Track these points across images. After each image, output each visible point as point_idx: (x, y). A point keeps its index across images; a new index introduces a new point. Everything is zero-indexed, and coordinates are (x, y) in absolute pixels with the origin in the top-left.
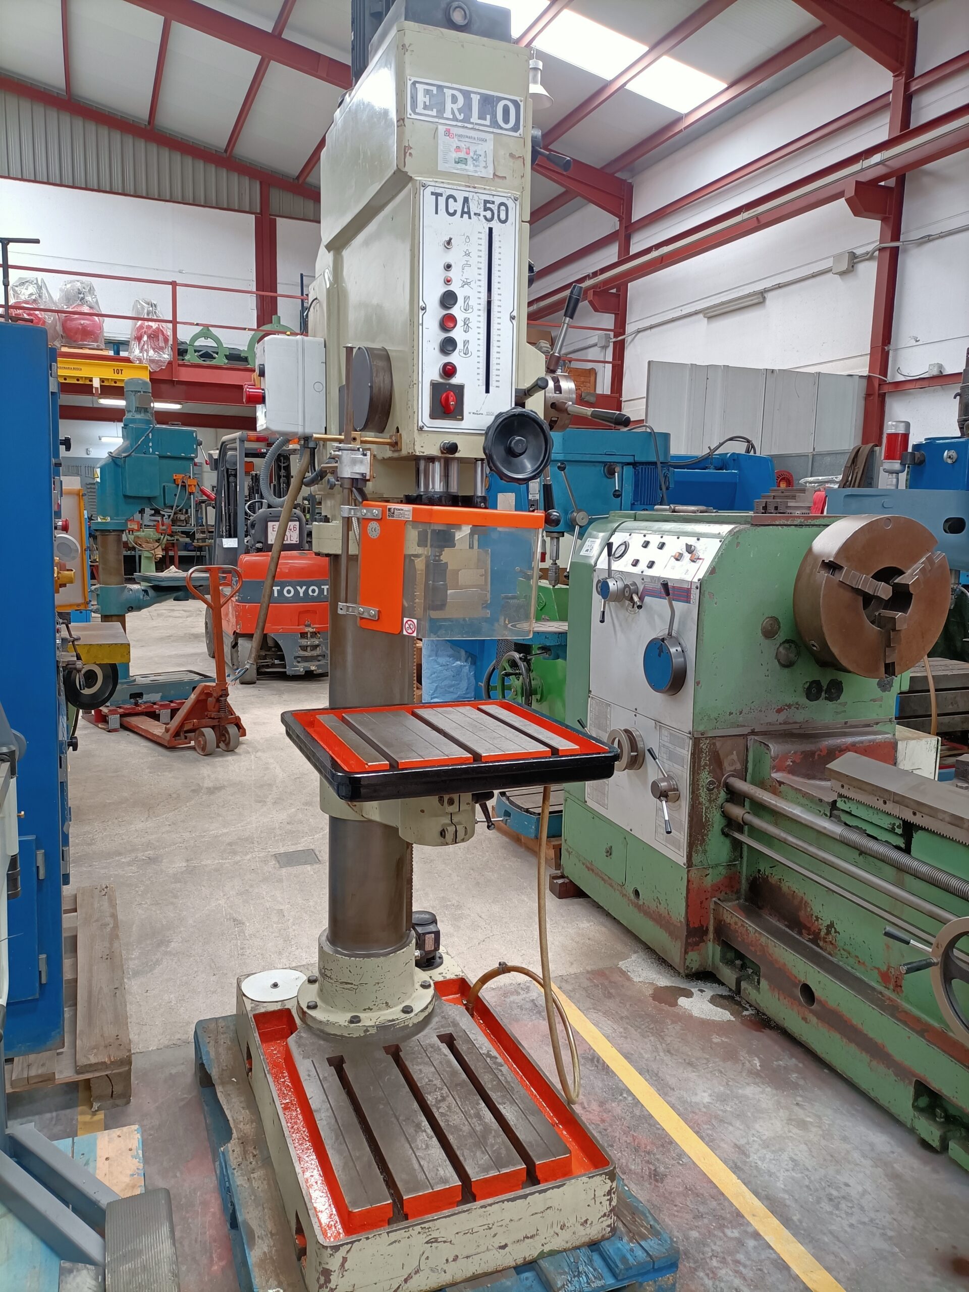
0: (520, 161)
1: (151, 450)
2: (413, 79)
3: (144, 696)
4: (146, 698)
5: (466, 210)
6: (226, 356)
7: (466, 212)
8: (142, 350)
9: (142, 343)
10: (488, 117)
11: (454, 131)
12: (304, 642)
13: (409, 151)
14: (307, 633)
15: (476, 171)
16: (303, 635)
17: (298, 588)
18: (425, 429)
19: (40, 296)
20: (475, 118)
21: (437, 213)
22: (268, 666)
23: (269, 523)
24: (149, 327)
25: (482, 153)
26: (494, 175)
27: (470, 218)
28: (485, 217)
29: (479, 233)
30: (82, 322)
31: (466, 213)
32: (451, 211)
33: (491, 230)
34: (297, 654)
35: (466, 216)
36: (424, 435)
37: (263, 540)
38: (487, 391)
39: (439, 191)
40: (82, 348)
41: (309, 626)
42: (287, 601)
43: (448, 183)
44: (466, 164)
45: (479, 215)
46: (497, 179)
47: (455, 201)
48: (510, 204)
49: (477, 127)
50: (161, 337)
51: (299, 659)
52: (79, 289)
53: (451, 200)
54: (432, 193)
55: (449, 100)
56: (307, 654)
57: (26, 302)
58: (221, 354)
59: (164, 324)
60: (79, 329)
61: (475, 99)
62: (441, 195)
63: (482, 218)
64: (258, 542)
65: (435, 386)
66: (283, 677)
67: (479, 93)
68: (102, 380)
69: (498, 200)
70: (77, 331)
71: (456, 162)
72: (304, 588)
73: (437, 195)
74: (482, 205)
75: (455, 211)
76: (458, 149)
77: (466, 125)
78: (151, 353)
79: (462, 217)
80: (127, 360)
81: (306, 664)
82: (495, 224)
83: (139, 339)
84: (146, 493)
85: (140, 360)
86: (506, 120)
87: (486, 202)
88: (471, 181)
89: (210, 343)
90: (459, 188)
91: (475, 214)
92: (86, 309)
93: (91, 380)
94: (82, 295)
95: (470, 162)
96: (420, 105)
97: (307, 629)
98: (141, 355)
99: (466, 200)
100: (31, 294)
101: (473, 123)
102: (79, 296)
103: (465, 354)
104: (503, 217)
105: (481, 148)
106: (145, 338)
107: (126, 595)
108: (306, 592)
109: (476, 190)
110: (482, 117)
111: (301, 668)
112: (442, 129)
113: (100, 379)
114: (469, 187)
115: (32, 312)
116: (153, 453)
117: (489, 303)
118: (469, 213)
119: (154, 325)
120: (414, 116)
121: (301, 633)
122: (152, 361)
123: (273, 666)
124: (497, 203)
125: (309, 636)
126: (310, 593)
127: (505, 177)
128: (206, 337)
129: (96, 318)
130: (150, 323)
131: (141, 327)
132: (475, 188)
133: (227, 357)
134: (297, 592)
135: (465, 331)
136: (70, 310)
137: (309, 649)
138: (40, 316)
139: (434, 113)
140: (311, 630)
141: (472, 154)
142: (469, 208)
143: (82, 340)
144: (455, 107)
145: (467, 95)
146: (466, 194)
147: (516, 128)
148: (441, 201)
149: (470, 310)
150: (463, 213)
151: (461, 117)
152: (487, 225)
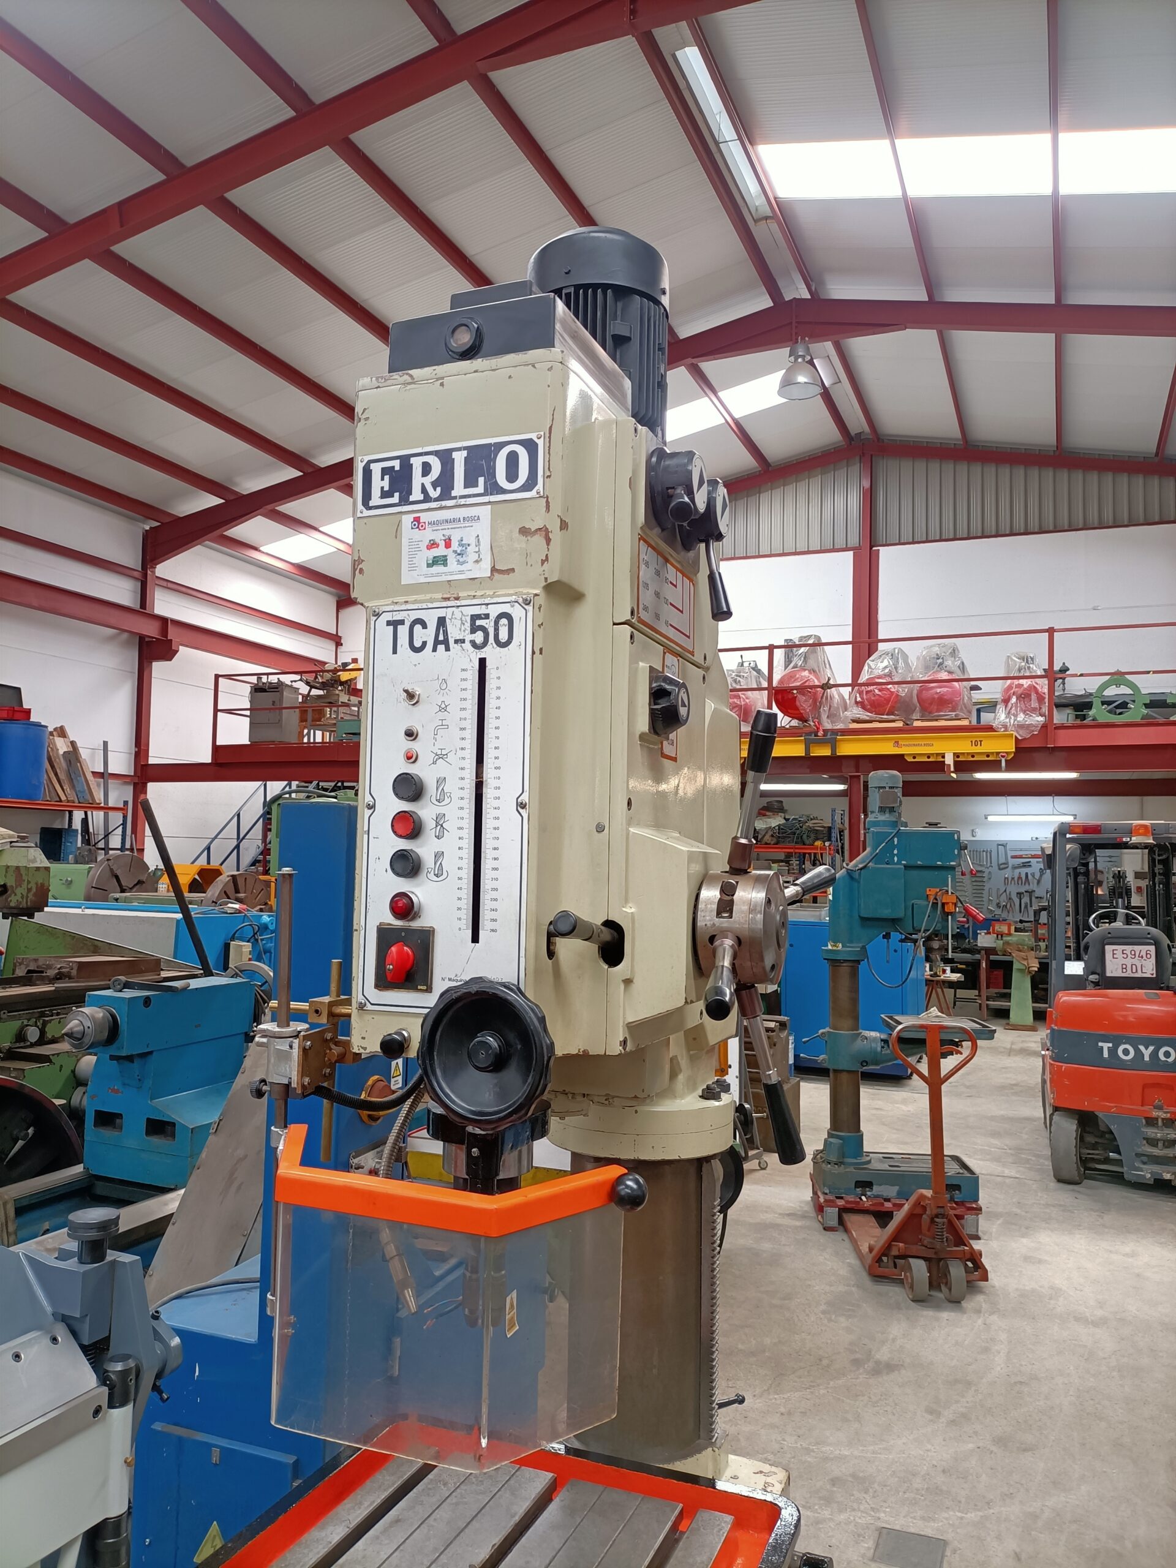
0: (539, 539)
1: (896, 859)
2: (367, 459)
3: (875, 1187)
4: (877, 1189)
5: (441, 638)
6: (1145, 704)
7: (442, 641)
8: (1008, 714)
9: (1010, 705)
10: (481, 480)
11: (425, 517)
12: (1151, 1132)
13: (360, 566)
14: (1157, 1119)
15: (461, 572)
16: (1151, 1122)
17: (1142, 1048)
18: (369, 1007)
19: (896, 668)
20: (459, 489)
21: (395, 652)
22: (1099, 1162)
23: (1107, 947)
24: (1021, 685)
25: (473, 541)
26: (494, 570)
27: (448, 649)
28: (473, 644)
29: (463, 670)
30: (938, 690)
31: (441, 643)
32: (418, 644)
33: (482, 662)
34: (1140, 1150)
35: (442, 648)
36: (368, 1017)
37: (1099, 970)
38: (475, 939)
39: (398, 617)
40: (937, 720)
41: (1160, 1108)
42: (1123, 1065)
43: (415, 602)
44: (445, 564)
45: (463, 641)
46: (496, 574)
47: (424, 626)
48: (517, 612)
49: (462, 501)
50: (1034, 696)
51: (1145, 1159)
52: (937, 655)
53: (418, 628)
54: (389, 623)
55: (417, 471)
56: (1155, 1151)
57: (879, 677)
58: (1140, 701)
59: (1037, 680)
60: (934, 698)
61: (459, 458)
62: (402, 622)
63: (467, 645)
64: (1093, 973)
65: (385, 936)
66: (1118, 1179)
67: (465, 448)
68: (957, 755)
69: (494, 611)
70: (932, 701)
71: (429, 565)
72: (1151, 1048)
73: (395, 624)
74: (468, 625)
75: (424, 644)
76: (433, 545)
77: (444, 503)
78: (1021, 717)
79: (434, 650)
80: (990, 728)
81: (1156, 1168)
82: (491, 652)
83: (1006, 701)
84: (886, 913)
85: (1005, 727)
86: (512, 476)
87: (474, 618)
88: (451, 593)
89: (1125, 690)
90: (430, 605)
91: (456, 642)
92: (944, 676)
93: (943, 757)
94: (941, 660)
95: (452, 559)
96: (376, 492)
97: (1155, 1113)
98: (1008, 720)
99: (442, 622)
100: (886, 667)
101: (455, 498)
102: (938, 662)
103: (437, 876)
104: (503, 636)
105: (468, 534)
106: (1014, 700)
107: (859, 1044)
108: (1154, 1055)
109: (458, 603)
110: (470, 482)
111: (1147, 1173)
112: (407, 520)
113: (954, 753)
114: (448, 599)
115: (884, 687)
116: (899, 863)
117: (479, 786)
118: (446, 643)
119: (1026, 683)
120: (367, 513)
121: (1146, 1118)
122: (1021, 726)
123: (1107, 1161)
124: (493, 616)
125: (1160, 1122)
126: (1162, 1058)
127: (513, 570)
128: (1118, 685)
129: (956, 684)
130: (1021, 681)
131: (1010, 687)
132: (457, 599)
133: (1147, 706)
134: (1139, 1054)
135: (438, 837)
136: (926, 678)
137: (1160, 1144)
138: (893, 690)
139: (396, 499)
140: (1161, 1114)
141: (455, 545)
142: (446, 633)
143: (938, 710)
144: (428, 481)
145: (445, 457)
146: (441, 613)
147: (530, 484)
148: (403, 631)
149: (447, 801)
150: (437, 642)
151: (434, 493)
152: (475, 656)
